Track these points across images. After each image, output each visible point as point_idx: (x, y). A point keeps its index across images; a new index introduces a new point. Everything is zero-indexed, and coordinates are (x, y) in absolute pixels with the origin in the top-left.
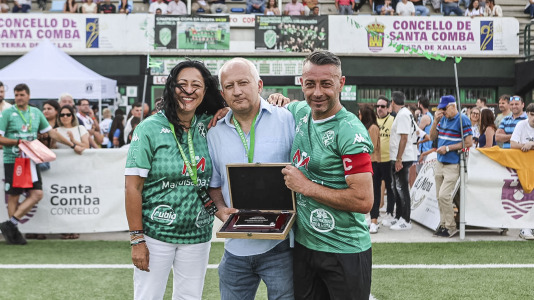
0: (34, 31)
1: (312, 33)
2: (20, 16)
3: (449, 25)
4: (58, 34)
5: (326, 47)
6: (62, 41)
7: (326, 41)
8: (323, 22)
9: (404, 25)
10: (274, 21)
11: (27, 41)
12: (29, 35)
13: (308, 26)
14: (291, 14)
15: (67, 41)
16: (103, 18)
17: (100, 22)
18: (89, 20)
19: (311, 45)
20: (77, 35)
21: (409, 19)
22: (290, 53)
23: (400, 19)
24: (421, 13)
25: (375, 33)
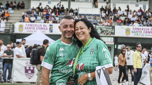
0: (35, 28)
1: (110, 30)
2: (32, 24)
3: (148, 29)
4: (42, 29)
5: (114, 34)
6: (43, 30)
7: (114, 33)
8: (113, 28)
9: (136, 29)
10: (100, 27)
11: (34, 30)
12: (34, 28)
13: (109, 28)
14: (105, 25)
15: (44, 31)
16: (54, 25)
17: (53, 26)
18: (50, 25)
19: (110, 33)
20: (47, 29)
21: (137, 27)
22: (104, 35)
23: (135, 27)
24: (140, 26)
25: (128, 31)
